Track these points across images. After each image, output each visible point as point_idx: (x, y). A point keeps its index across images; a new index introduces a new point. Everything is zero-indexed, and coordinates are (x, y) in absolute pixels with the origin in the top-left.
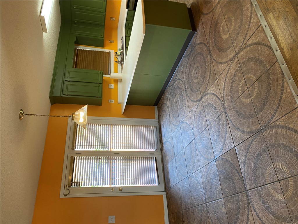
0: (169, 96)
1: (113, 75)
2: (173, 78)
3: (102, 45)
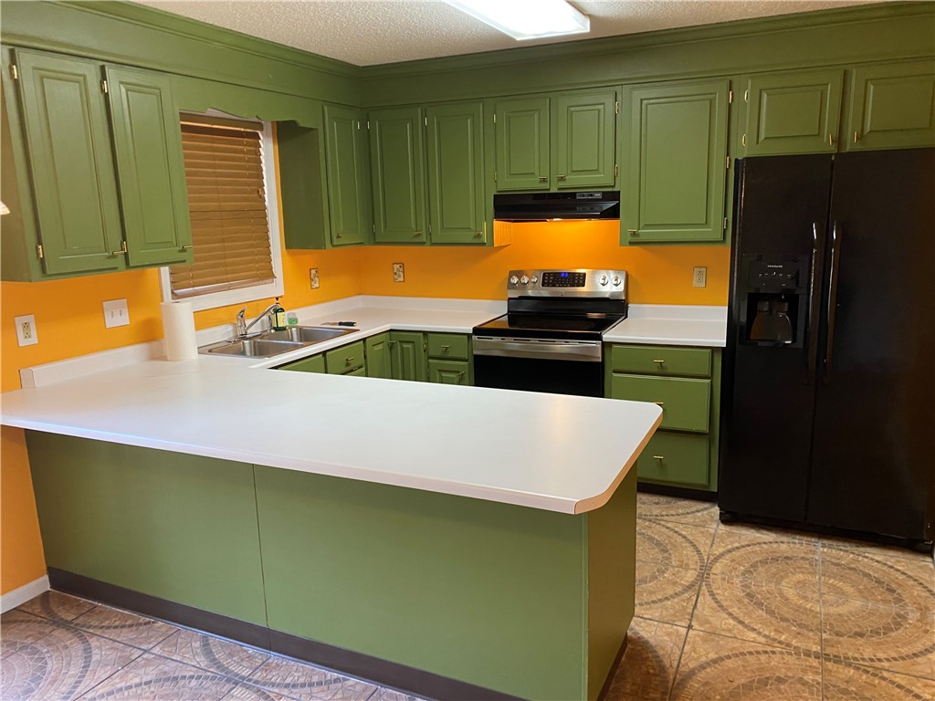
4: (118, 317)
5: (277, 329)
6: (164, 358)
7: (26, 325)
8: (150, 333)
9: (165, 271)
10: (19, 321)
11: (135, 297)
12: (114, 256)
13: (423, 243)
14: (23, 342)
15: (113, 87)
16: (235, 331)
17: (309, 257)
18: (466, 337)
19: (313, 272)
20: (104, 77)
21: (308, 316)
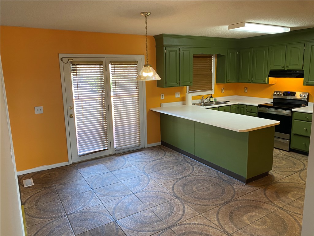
0: (174, 158)
1: (190, 96)
2: (193, 161)
3: (217, 82)
4: (178, 96)
5: (211, 101)
6: (185, 105)
7: (162, 96)
8: (183, 100)
9: (188, 87)
10: (162, 95)
11: (181, 92)
12: (178, 84)
13: (250, 83)
14: (162, 99)
15: (181, 52)
16: (201, 101)
17: (222, 85)
18: (256, 107)
19: (223, 89)
20: (180, 50)
21: (219, 99)
